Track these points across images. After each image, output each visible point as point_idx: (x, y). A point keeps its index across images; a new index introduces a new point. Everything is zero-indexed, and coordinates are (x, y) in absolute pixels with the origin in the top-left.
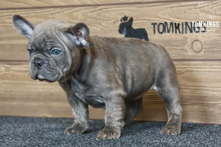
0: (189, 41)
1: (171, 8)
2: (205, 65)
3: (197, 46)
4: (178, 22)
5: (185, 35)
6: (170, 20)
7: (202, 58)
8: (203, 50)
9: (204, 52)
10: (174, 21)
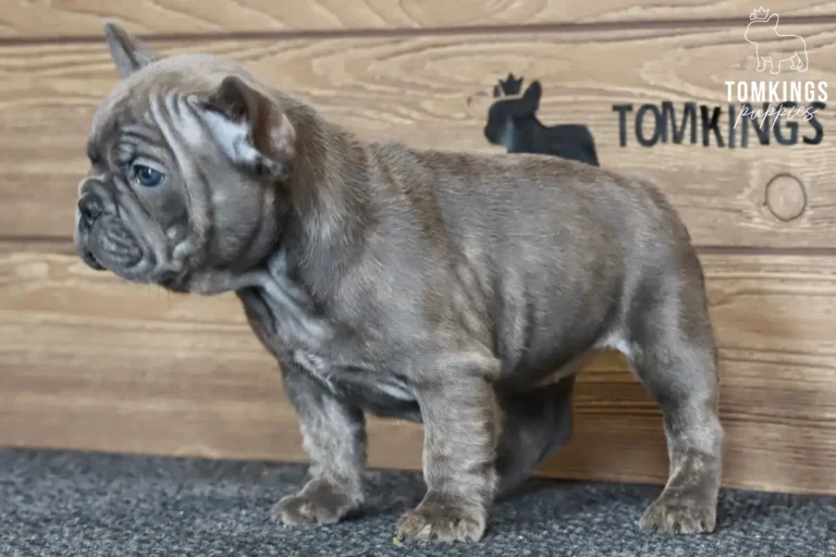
0: (756, 177)
1: (689, 46)
2: (815, 269)
3: (785, 196)
4: (717, 101)
5: (739, 152)
6: (681, 94)
7: (804, 244)
8: (809, 213)
9: (812, 219)
10: (698, 98)
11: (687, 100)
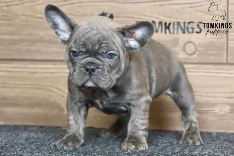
0: (181, 43)
1: (161, 5)
2: (199, 69)
3: (190, 48)
4: (169, 21)
5: (176, 36)
6: (158, 18)
7: (196, 61)
8: (197, 53)
9: (198, 55)
10: (164, 20)
11: (160, 20)
